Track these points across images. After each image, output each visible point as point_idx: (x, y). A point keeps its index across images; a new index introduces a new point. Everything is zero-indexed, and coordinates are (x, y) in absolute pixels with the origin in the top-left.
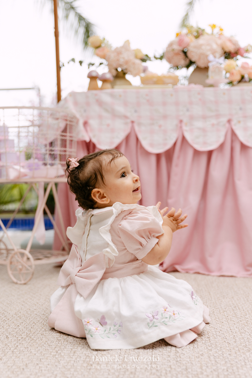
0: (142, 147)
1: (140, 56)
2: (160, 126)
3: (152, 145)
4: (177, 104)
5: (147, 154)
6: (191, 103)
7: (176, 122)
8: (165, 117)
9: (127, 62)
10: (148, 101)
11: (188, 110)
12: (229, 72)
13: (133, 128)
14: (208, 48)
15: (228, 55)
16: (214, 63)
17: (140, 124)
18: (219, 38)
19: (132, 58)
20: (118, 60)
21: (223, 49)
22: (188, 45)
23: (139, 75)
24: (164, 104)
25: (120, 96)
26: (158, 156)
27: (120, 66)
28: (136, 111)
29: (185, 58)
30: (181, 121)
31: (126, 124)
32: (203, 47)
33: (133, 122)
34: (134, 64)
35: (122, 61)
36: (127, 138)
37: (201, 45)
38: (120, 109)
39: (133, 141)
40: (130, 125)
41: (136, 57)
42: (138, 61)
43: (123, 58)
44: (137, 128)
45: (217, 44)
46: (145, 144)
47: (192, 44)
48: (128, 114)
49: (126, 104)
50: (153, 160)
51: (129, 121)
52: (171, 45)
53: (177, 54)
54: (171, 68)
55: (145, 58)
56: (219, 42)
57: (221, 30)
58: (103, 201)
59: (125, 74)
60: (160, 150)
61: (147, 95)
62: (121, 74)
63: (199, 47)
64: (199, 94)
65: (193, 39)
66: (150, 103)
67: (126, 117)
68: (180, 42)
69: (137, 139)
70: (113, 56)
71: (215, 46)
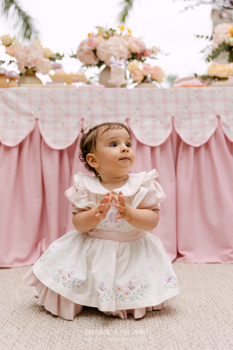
0: (45, 144)
1: (49, 55)
2: (63, 124)
3: (55, 142)
4: (79, 103)
5: (51, 150)
6: (92, 102)
7: (78, 120)
8: (68, 115)
9: (35, 61)
10: (52, 99)
11: (89, 109)
12: (133, 72)
13: (36, 125)
14: (115, 48)
15: (134, 56)
16: (115, 64)
17: (43, 122)
18: (127, 40)
19: (40, 57)
20: (26, 59)
21: (130, 50)
22: (98, 45)
23: (48, 73)
24: (67, 102)
25: (25, 94)
26: (61, 152)
27: (29, 64)
28: (40, 109)
29: (96, 57)
30: (83, 119)
31: (30, 121)
32: (111, 48)
33: (37, 119)
34: (42, 62)
35: (30, 60)
36: (31, 135)
37: (110, 46)
38: (25, 107)
39: (36, 138)
40: (34, 122)
41: (45, 56)
42: (48, 60)
43: (32, 57)
44: (40, 125)
45: (124, 45)
46: (48, 140)
47: (101, 45)
48: (33, 112)
49: (30, 102)
50: (56, 155)
51: (33, 118)
52: (82, 44)
53: (87, 53)
54: (83, 66)
55: (54, 57)
56: (126, 43)
57: (130, 31)
58: (94, 165)
59: (34, 72)
60: (63, 146)
61: (51, 94)
62: (31, 72)
63: (107, 48)
64: (100, 93)
65: (103, 40)
66: (54, 101)
67: (30, 115)
68: (90, 42)
69: (41, 137)
70: (21, 54)
71: (122, 47)
